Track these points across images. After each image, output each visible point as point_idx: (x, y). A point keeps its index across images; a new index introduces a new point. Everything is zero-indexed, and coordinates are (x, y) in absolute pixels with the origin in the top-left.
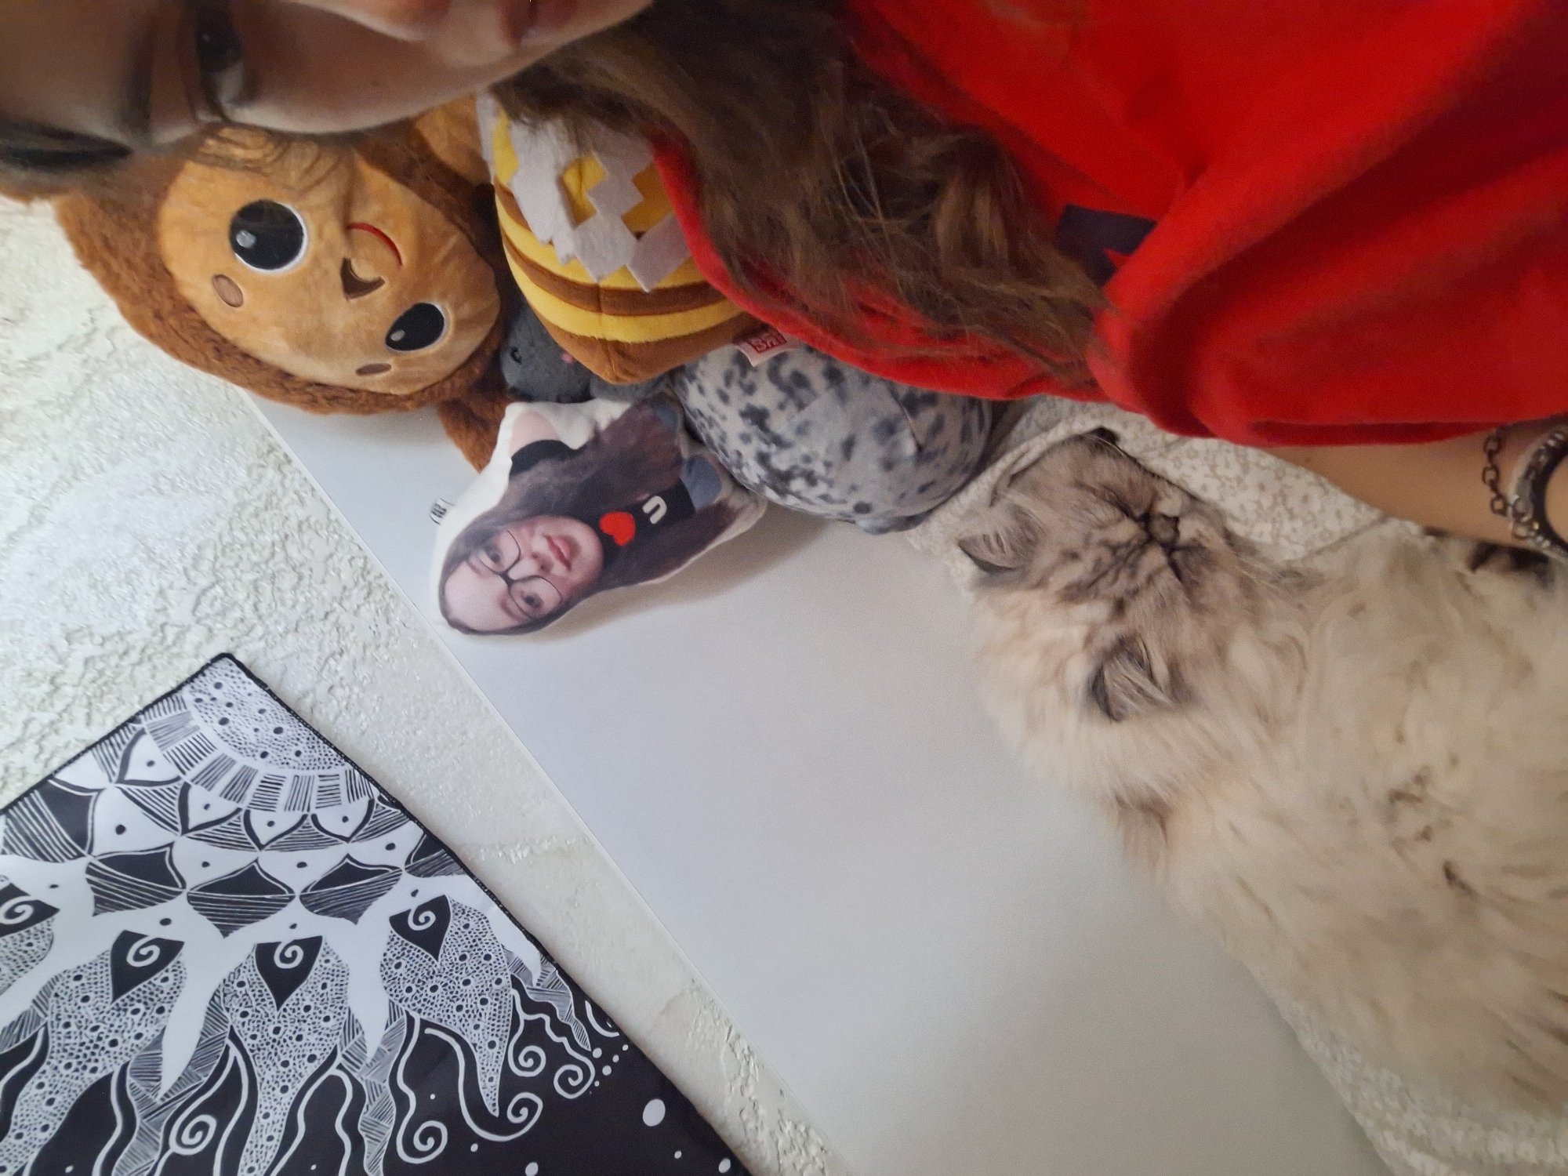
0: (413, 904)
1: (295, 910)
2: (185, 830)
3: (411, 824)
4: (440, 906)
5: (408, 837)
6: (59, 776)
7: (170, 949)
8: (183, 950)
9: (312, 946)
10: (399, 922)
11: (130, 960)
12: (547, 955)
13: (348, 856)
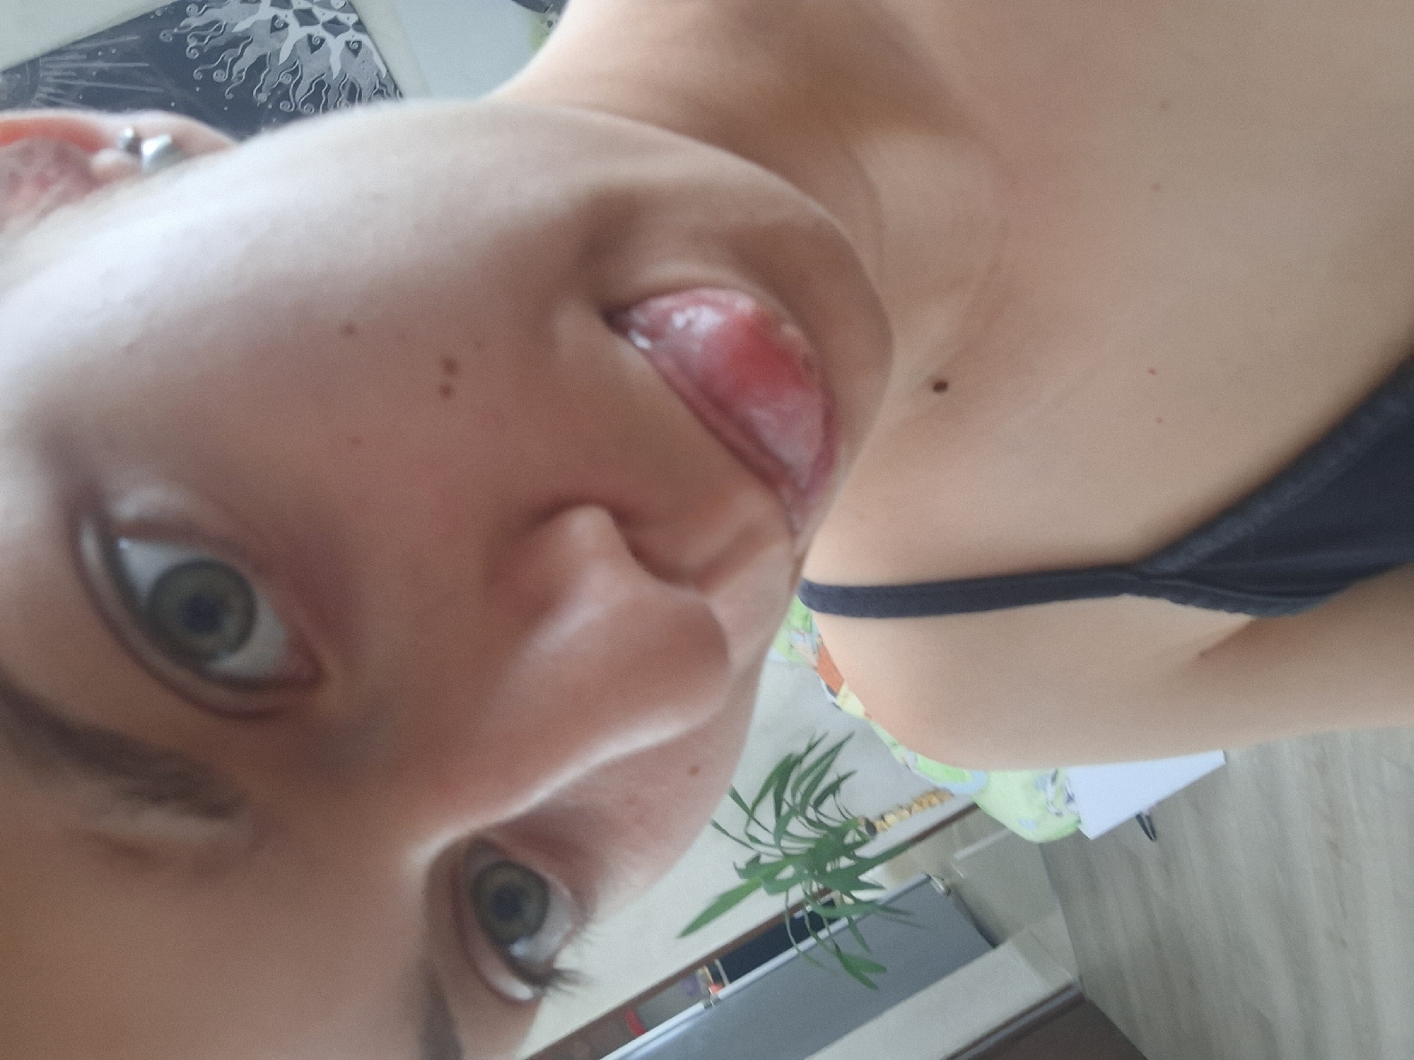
1: (319, 27)
3: (355, 14)
4: (359, 43)
5: (354, 18)
8: (289, 27)
9: (323, 41)
10: (347, 43)
11: (276, 24)
12: (388, 71)
13: (336, 16)
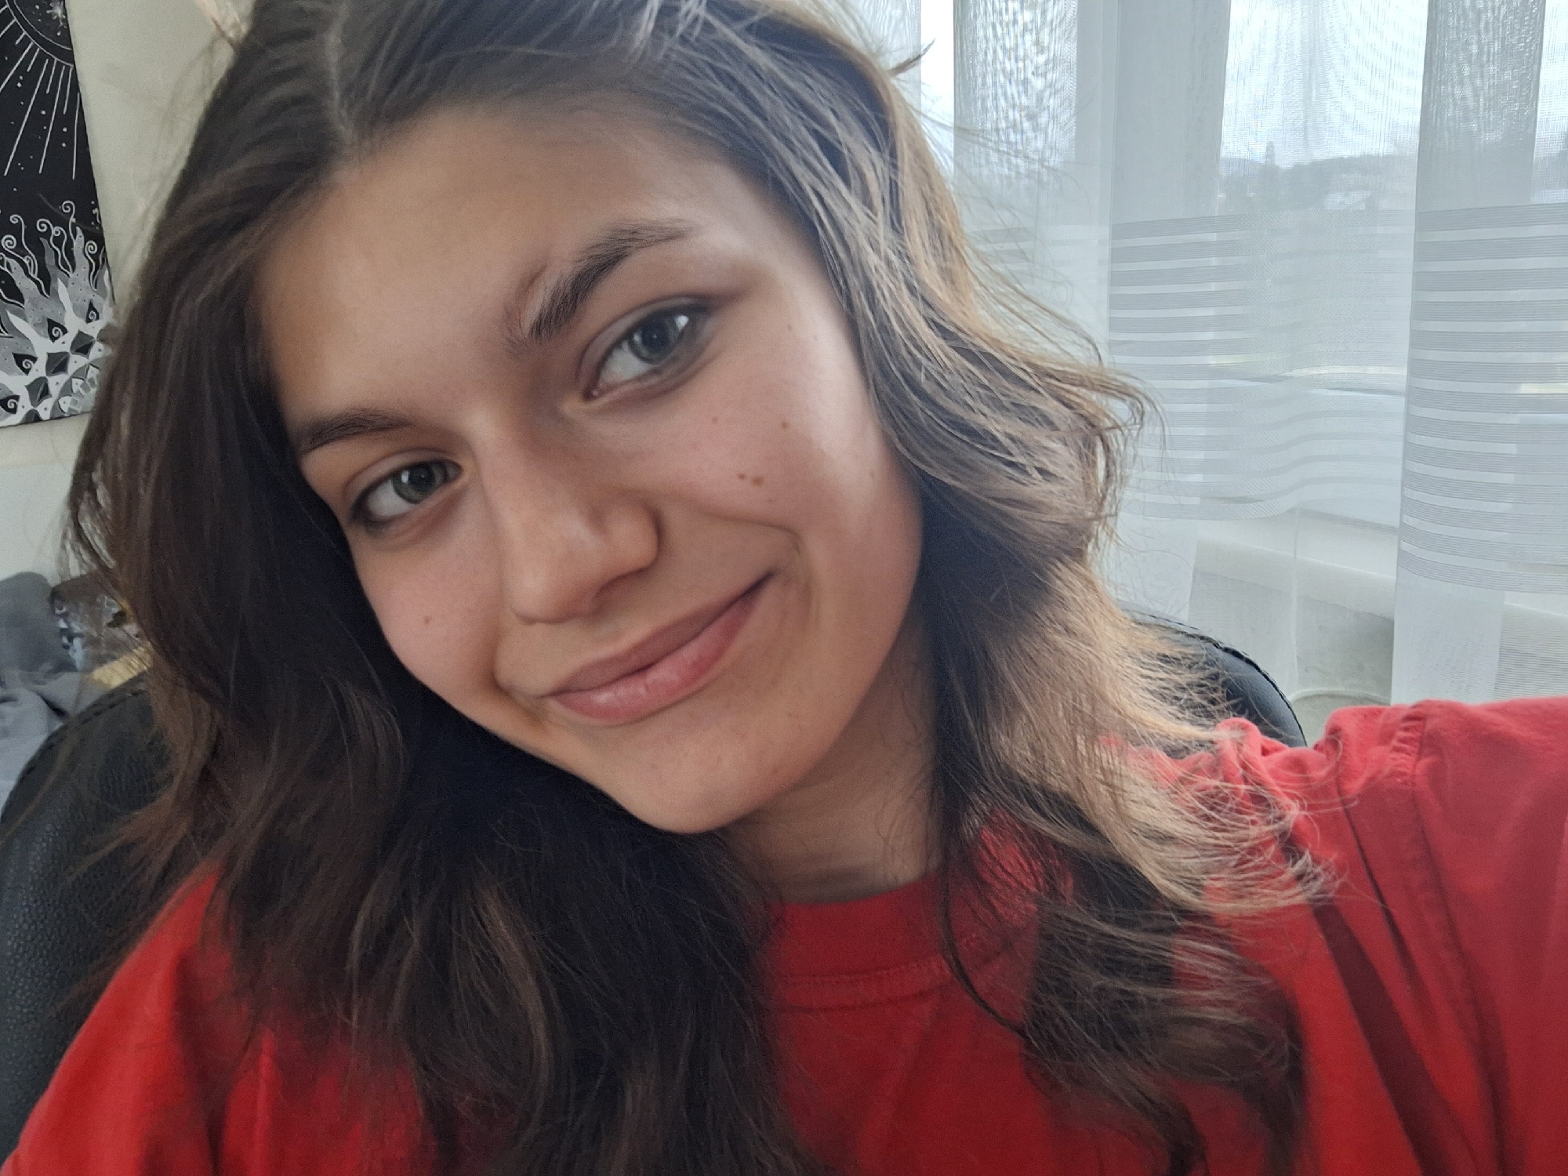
0: (20, 404)
1: (42, 374)
3: (49, 418)
4: (14, 411)
5: (45, 415)
7: (53, 339)
8: (51, 341)
9: (27, 371)
10: (17, 398)
11: (57, 328)
13: (51, 396)
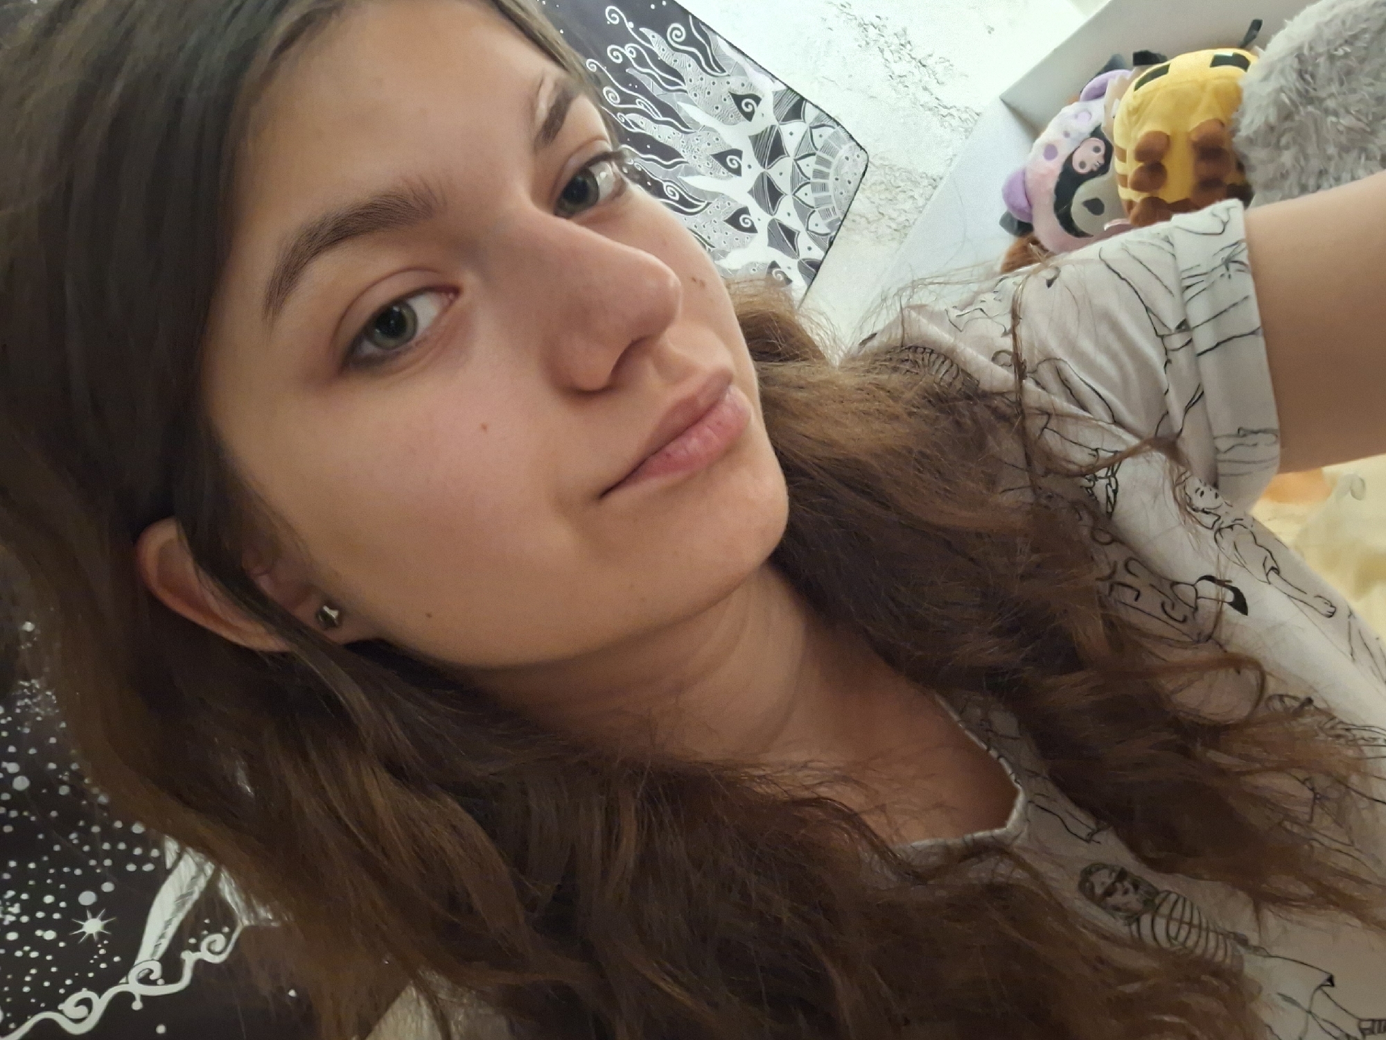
0: (784, 269)
2: (796, 160)
3: (823, 254)
4: (788, 280)
5: (815, 255)
6: (807, 103)
7: (737, 172)
8: (738, 178)
9: (753, 229)
10: (774, 265)
11: (730, 157)
13: (799, 232)
